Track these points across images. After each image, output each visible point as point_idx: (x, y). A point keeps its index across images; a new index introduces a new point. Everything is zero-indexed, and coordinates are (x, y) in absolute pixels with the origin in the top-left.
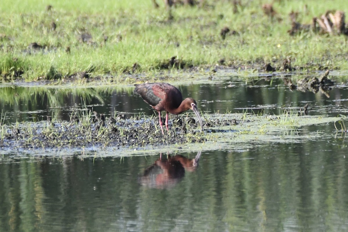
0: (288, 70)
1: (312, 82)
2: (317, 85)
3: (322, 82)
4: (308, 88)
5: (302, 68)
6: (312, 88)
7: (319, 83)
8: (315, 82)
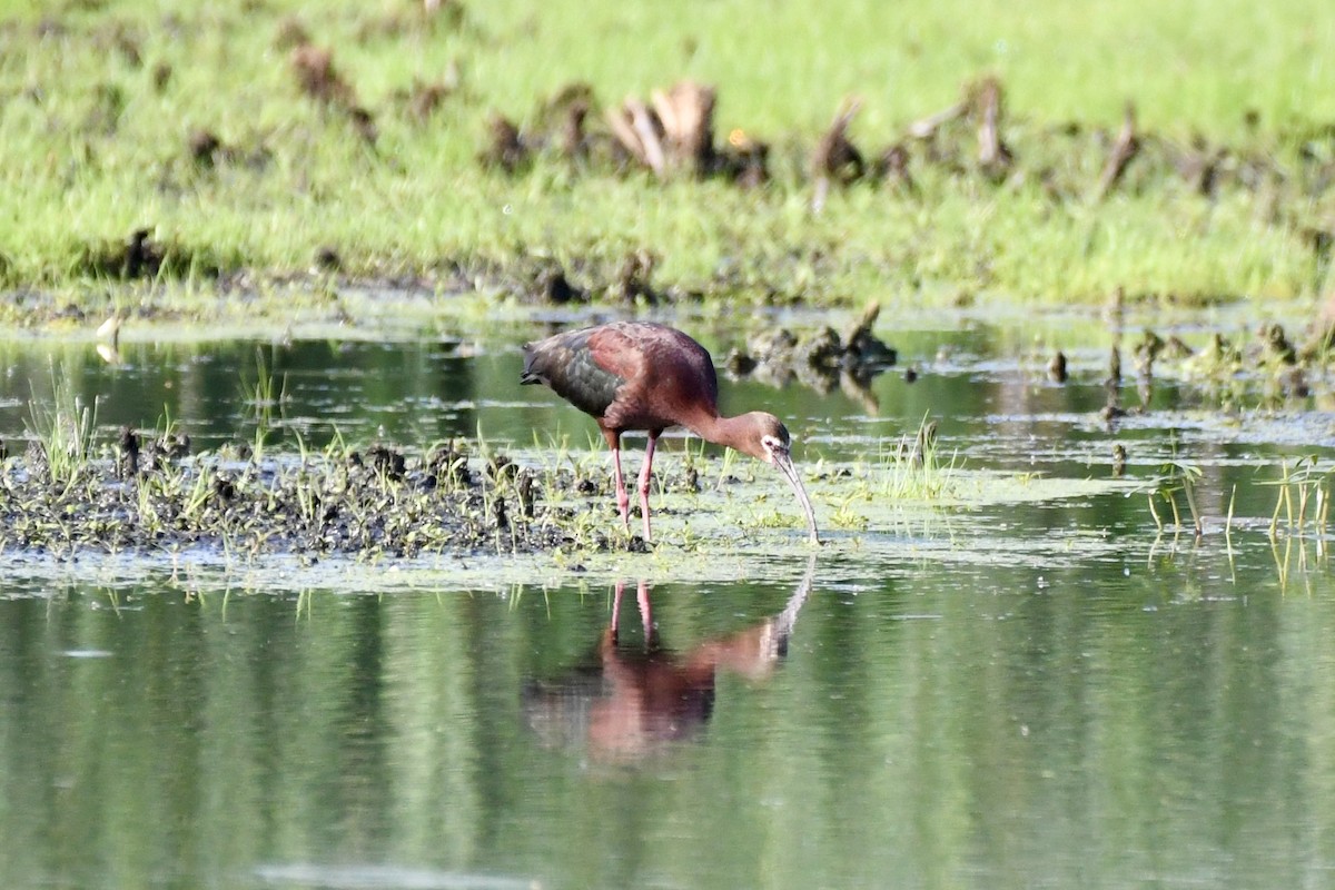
0: (640, 300)
1: (813, 349)
2: (834, 361)
3: (853, 348)
4: (793, 374)
5: (698, 296)
6: (815, 371)
7: (840, 353)
8: (827, 346)
